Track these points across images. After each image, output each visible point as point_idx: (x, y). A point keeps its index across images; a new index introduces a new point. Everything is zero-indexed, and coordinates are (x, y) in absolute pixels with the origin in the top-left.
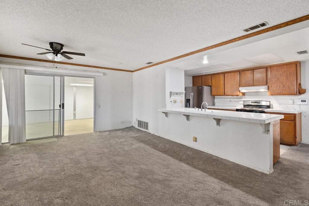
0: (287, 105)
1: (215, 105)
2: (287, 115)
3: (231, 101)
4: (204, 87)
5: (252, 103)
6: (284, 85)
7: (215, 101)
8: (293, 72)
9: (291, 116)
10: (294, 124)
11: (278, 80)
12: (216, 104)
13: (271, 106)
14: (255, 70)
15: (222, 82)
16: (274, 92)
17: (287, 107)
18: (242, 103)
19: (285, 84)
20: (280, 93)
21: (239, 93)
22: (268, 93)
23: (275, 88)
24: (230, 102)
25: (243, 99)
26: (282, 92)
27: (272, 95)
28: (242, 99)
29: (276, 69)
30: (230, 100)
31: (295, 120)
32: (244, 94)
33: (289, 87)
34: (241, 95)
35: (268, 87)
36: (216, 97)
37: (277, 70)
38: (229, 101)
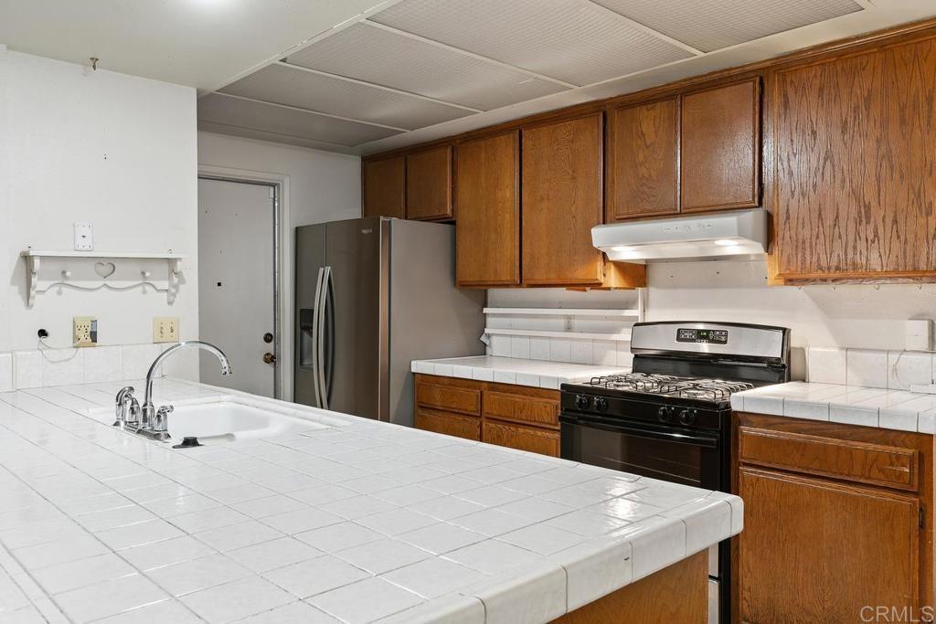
0: (893, 357)
1: (489, 350)
2: (871, 446)
3: (576, 323)
4: (388, 226)
5: (679, 339)
6: (868, 208)
7: (490, 320)
8: (922, 100)
9: (900, 450)
10: (917, 521)
11: (828, 163)
12: (496, 346)
13: (796, 367)
14: (688, 99)
15: (508, 193)
16: (803, 262)
17: (895, 370)
18: (625, 335)
19: (870, 196)
20: (838, 268)
21: (600, 265)
22: (771, 268)
23: (807, 233)
24: (569, 329)
25: (636, 313)
26: (850, 255)
27: (790, 281)
28: (627, 313)
29: (817, 82)
30: (569, 317)
31: (921, 484)
32: (637, 274)
33: (895, 221)
34: (613, 279)
35: (770, 218)
36: (494, 293)
37: (821, 89)
38: (562, 322)
